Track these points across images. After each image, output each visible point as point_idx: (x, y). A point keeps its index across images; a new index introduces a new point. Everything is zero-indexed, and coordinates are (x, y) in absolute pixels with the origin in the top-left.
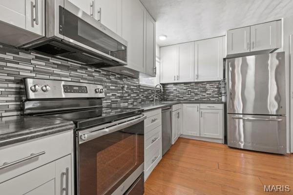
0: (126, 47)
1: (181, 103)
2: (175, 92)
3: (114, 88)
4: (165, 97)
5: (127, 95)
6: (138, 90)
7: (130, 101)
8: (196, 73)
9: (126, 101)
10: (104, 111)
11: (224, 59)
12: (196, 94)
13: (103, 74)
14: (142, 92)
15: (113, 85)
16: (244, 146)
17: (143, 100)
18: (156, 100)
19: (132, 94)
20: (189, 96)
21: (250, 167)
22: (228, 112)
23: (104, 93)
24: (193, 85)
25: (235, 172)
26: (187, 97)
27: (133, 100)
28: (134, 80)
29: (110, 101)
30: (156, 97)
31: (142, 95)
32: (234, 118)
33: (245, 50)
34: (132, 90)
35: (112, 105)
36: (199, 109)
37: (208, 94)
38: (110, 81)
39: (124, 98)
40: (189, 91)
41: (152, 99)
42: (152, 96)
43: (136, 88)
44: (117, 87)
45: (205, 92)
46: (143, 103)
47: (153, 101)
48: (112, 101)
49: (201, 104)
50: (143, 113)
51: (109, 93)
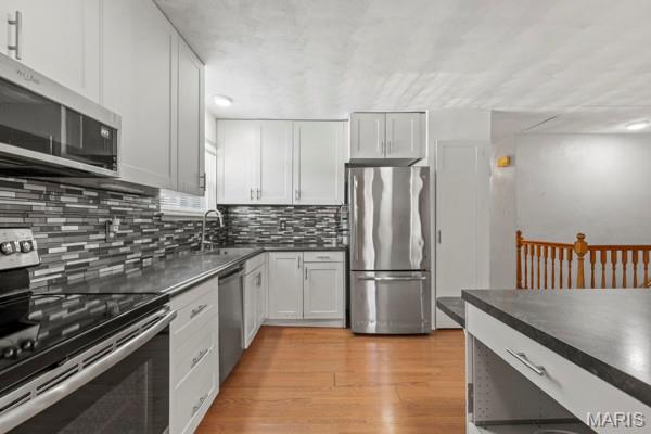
0: (113, 132)
1: (265, 251)
2: (254, 225)
3: (75, 228)
4: (230, 234)
5: (122, 243)
6: (157, 226)
7: (130, 260)
8: (296, 187)
9: (120, 257)
10: (37, 302)
11: (347, 165)
12: (297, 230)
13: (33, 192)
14: (167, 229)
15: (70, 220)
16: (377, 327)
17: (170, 251)
18: (206, 245)
19: (139, 238)
20: (283, 233)
21: (385, 369)
22: (351, 268)
23: (35, 253)
24: (290, 211)
25: (360, 386)
26: (278, 235)
27: (140, 255)
28: (145, 200)
29: (62, 269)
30: (207, 237)
31: (168, 238)
32: (361, 279)
33: (377, 154)
34: (137, 227)
35: (69, 278)
36: (300, 265)
37: (318, 230)
38: (61, 209)
39: (111, 252)
40: (282, 222)
41: (196, 244)
42: (197, 235)
43: (150, 221)
44: (87, 224)
45: (313, 225)
46: (169, 257)
47: (198, 248)
48: (67, 267)
49: (305, 253)
50: (168, 304)
51: (58, 245)
